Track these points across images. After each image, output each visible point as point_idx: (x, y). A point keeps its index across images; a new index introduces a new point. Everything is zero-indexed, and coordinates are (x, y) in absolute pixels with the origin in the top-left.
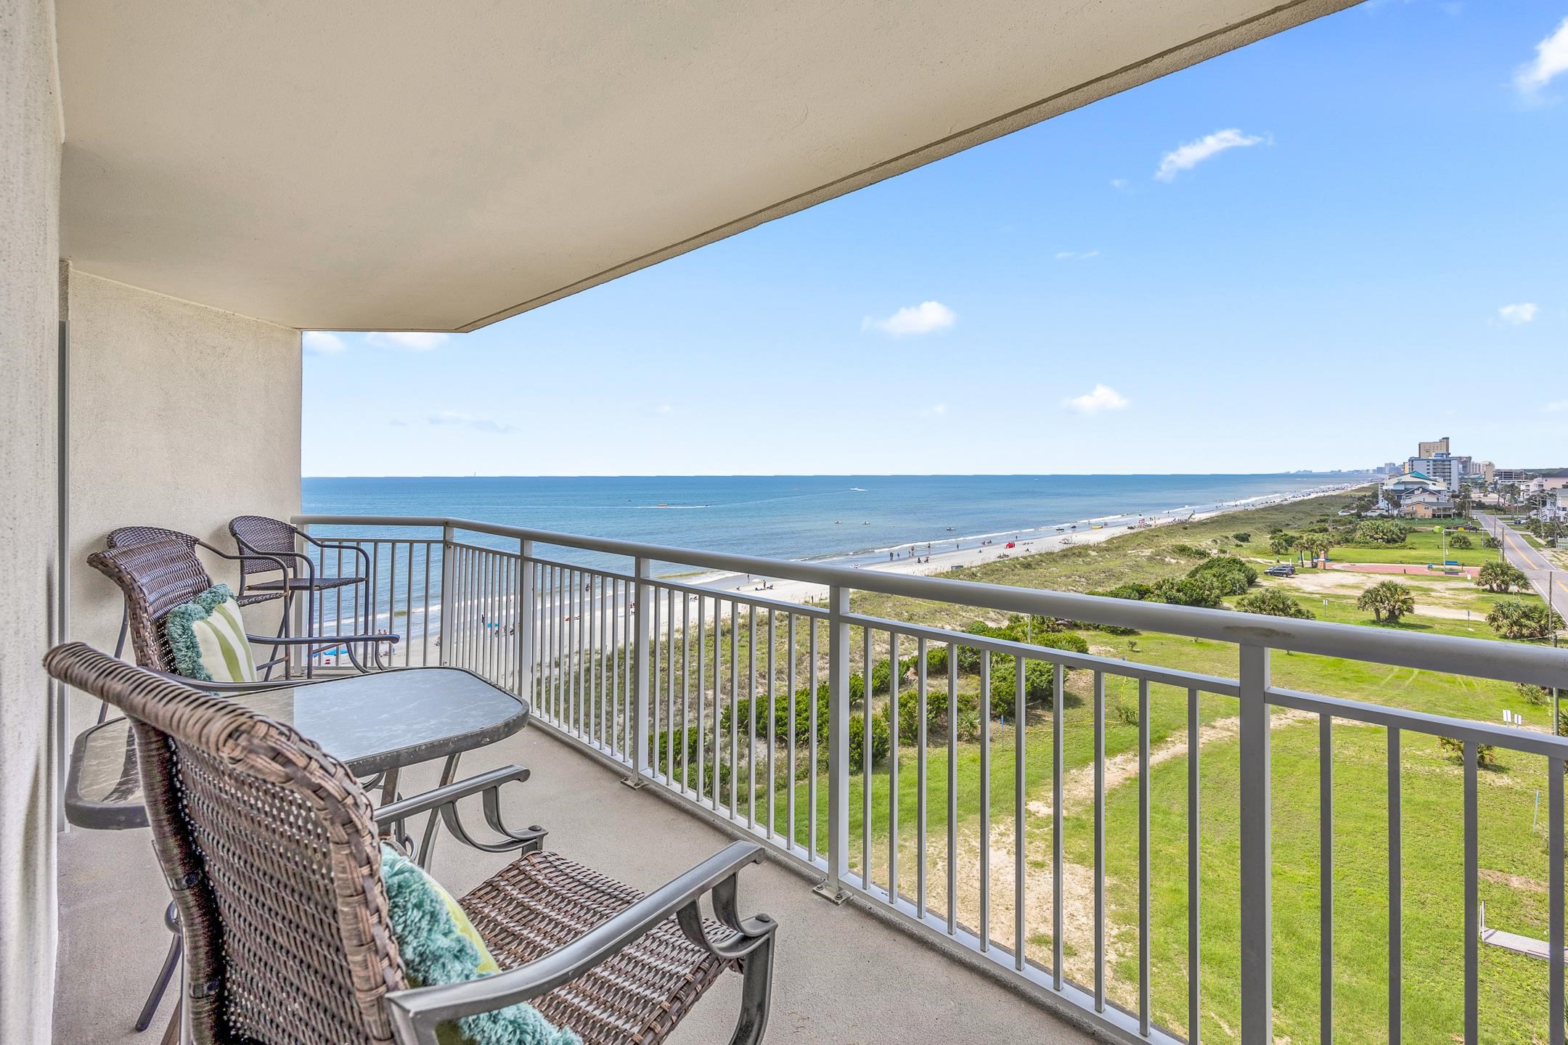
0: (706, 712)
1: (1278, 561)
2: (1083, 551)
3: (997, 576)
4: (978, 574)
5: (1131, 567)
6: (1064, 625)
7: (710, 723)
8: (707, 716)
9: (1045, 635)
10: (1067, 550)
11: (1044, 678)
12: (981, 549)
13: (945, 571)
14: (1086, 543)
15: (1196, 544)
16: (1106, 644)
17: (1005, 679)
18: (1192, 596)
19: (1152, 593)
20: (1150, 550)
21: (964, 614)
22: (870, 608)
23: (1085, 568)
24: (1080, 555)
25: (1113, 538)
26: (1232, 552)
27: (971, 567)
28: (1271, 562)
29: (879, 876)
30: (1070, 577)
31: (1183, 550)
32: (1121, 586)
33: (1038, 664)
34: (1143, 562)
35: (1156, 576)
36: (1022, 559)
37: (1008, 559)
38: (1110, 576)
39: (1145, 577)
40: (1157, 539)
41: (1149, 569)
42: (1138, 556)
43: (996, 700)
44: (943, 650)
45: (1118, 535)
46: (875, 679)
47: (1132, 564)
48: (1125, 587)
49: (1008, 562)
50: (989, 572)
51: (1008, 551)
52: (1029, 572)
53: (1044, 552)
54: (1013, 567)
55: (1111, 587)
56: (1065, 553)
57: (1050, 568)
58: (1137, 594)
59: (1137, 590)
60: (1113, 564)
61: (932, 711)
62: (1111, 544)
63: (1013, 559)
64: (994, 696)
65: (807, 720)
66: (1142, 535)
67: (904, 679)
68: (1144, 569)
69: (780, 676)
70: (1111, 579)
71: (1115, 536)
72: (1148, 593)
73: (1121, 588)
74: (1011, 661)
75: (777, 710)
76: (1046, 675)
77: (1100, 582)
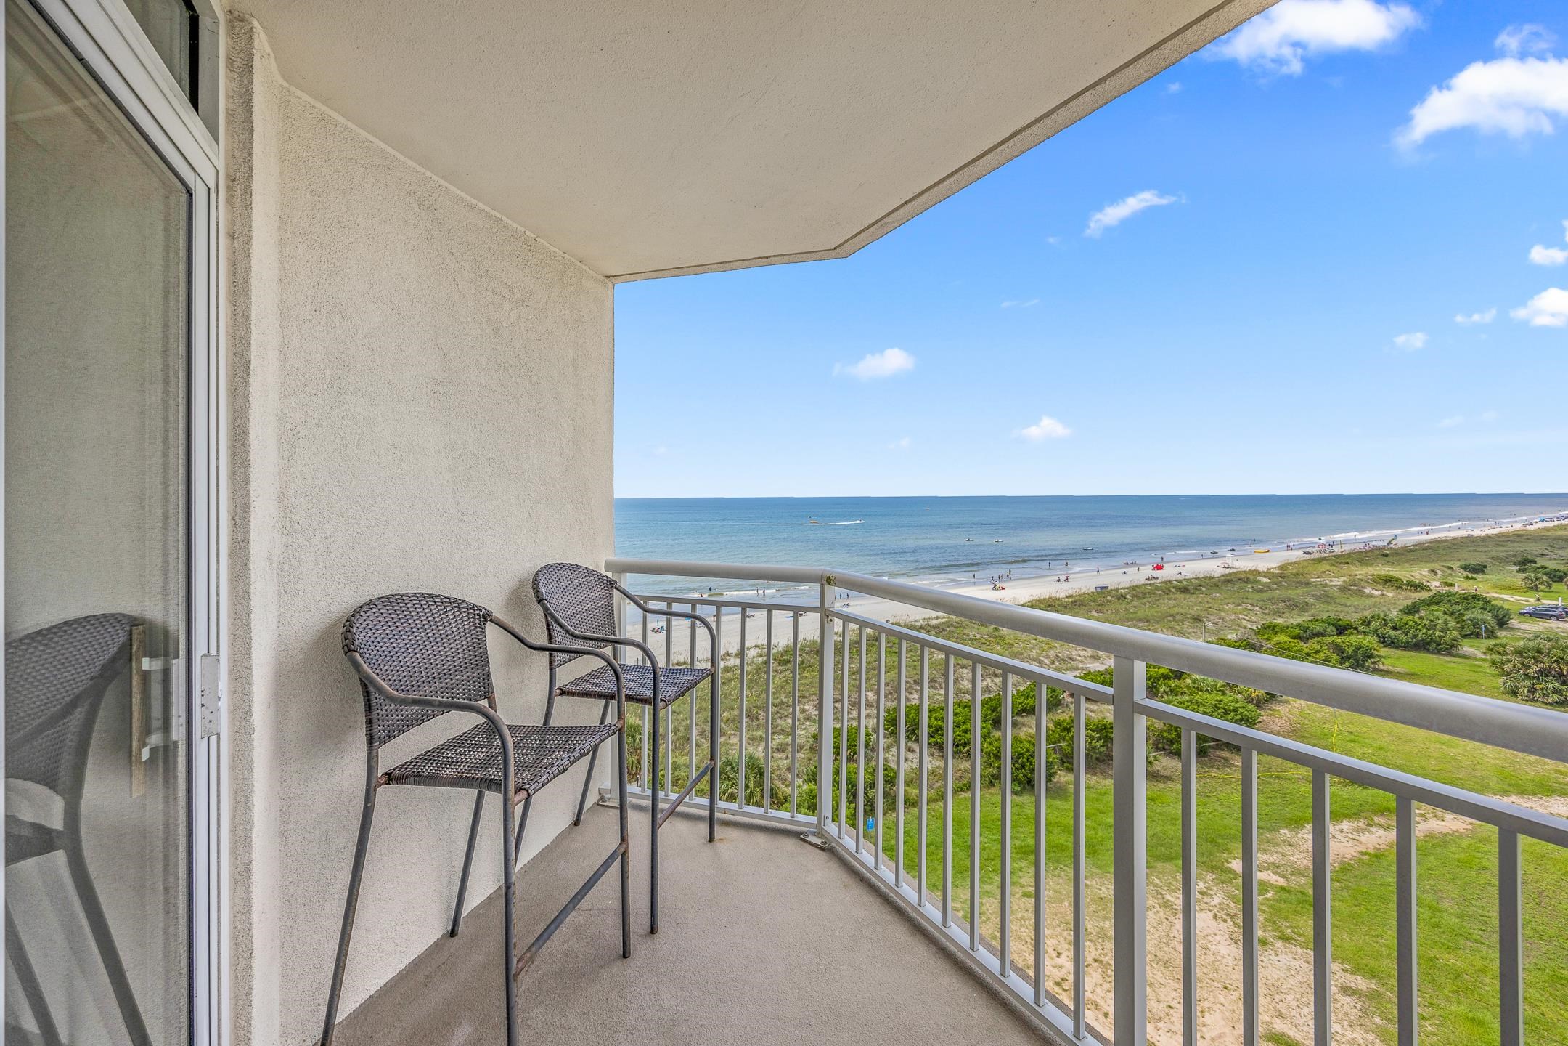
0: (868, 712)
1: (1538, 600)
2: (1251, 577)
3: (1150, 600)
4: (1128, 597)
5: (1318, 598)
7: (872, 723)
8: (868, 716)
10: (1230, 574)
12: (1126, 570)
13: (1090, 592)
14: (1253, 569)
15: (1405, 574)
18: (1415, 636)
19: (1356, 629)
20: (1342, 579)
23: (1258, 596)
24: (1247, 581)
25: (1288, 564)
26: (1462, 585)
27: (1118, 589)
28: (1529, 600)
29: (1061, 913)
30: (1240, 605)
31: (1388, 581)
32: (1310, 618)
33: (1221, 701)
34: (1335, 592)
35: (1354, 610)
36: (1176, 583)
37: (1158, 581)
38: (1292, 606)
39: (1339, 609)
40: (1349, 567)
41: (1343, 601)
42: (1326, 585)
43: (1173, 736)
44: (1102, 675)
45: (1293, 561)
46: (1031, 698)
47: (1319, 594)
48: (1317, 621)
49: (1159, 585)
50: (1141, 595)
51: (1157, 573)
52: (1188, 596)
53: (1201, 576)
54: (1167, 591)
55: (1295, 619)
56: (1229, 578)
57: (1212, 594)
58: (1334, 629)
59: (1333, 625)
60: (1292, 593)
61: (1099, 739)
62: (1286, 570)
63: (1165, 582)
64: (1169, 731)
65: (966, 733)
66: (1325, 562)
67: (1060, 700)
68: (1337, 600)
69: (933, 684)
70: (1293, 610)
71: (1290, 562)
72: (1349, 628)
73: (1312, 621)
74: (1183, 693)
75: (936, 719)
76: (1232, 715)
77: (1279, 613)
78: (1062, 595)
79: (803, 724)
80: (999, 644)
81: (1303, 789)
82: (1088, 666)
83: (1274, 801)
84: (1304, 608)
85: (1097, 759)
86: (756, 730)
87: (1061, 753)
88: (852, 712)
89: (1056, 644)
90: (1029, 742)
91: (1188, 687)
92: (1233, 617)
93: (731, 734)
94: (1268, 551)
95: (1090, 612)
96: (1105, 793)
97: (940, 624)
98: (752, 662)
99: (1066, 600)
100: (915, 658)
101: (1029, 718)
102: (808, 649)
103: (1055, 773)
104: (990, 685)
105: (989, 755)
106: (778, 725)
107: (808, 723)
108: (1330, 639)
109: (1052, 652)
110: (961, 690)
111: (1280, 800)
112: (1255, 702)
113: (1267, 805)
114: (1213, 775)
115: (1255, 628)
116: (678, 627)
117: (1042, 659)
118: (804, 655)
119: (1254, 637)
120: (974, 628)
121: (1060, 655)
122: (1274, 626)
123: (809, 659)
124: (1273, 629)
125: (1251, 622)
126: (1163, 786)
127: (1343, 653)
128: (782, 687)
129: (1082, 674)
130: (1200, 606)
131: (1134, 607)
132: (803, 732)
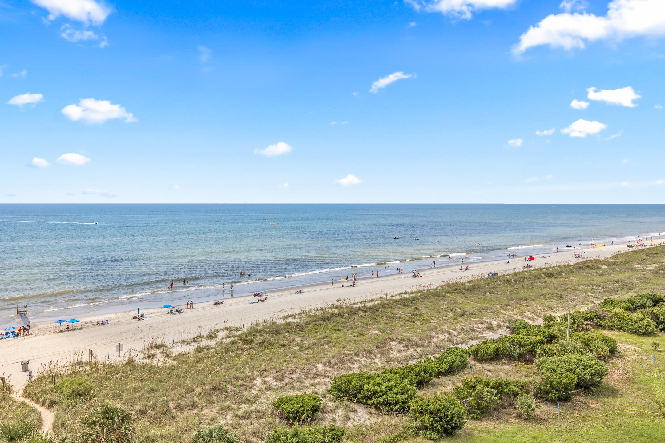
2: (595, 265)
3: (527, 283)
4: (512, 281)
5: (639, 279)
6: (591, 325)
7: (322, 389)
9: (577, 333)
10: (581, 263)
11: (587, 371)
12: (509, 260)
13: (485, 278)
14: (596, 258)
16: (630, 343)
17: (554, 370)
20: (654, 265)
21: (505, 312)
22: (431, 304)
23: (600, 279)
24: (592, 268)
27: (504, 275)
30: (589, 286)
32: (636, 294)
33: (581, 360)
34: (650, 275)
35: (662, 287)
36: (544, 270)
37: (532, 269)
38: (625, 286)
39: (653, 287)
40: (658, 257)
41: (655, 281)
42: (644, 270)
43: (548, 388)
44: (496, 342)
45: (622, 252)
46: (445, 363)
47: (640, 276)
48: (640, 296)
49: (533, 272)
50: (521, 280)
51: (531, 263)
52: (553, 280)
53: (562, 264)
54: (539, 276)
55: (626, 295)
56: (580, 266)
57: (570, 277)
58: (651, 302)
59: (651, 299)
60: (623, 276)
61: (497, 394)
62: (617, 259)
63: (537, 270)
64: (546, 384)
65: (397, 394)
66: (642, 253)
67: (466, 364)
68: (651, 281)
69: (369, 355)
70: (624, 288)
71: (620, 253)
72: (661, 302)
73: (637, 296)
74: (554, 355)
75: (373, 385)
76: (589, 370)
77: (615, 291)
78: (464, 281)
79: (265, 393)
80: (419, 320)
81: (637, 422)
82: (485, 335)
83: (618, 433)
84: (631, 287)
85: (494, 409)
86: (225, 401)
87: (469, 405)
88: (305, 381)
89: (461, 319)
90: (446, 400)
91: (558, 350)
92: (584, 295)
93: (203, 406)
94: (605, 245)
95: (485, 293)
96: (501, 436)
97: (374, 306)
98: (221, 343)
99: (468, 284)
100: (355, 334)
101: (443, 379)
102: (268, 330)
103: (465, 423)
104: (413, 353)
105: (415, 411)
106: (243, 396)
107: (269, 392)
108: (650, 310)
109: (459, 325)
110: (391, 359)
111: (622, 432)
112: (602, 358)
113: (613, 436)
114: (576, 415)
115: (600, 303)
116: (156, 314)
117: (452, 331)
118: (265, 335)
119: (600, 310)
120: (400, 308)
121: (464, 328)
122: (613, 301)
123: (269, 338)
124: (612, 303)
125: (597, 298)
126: (542, 427)
127: (658, 319)
128: (247, 363)
129: (482, 342)
130: (562, 287)
131: (517, 289)
132: (265, 401)
